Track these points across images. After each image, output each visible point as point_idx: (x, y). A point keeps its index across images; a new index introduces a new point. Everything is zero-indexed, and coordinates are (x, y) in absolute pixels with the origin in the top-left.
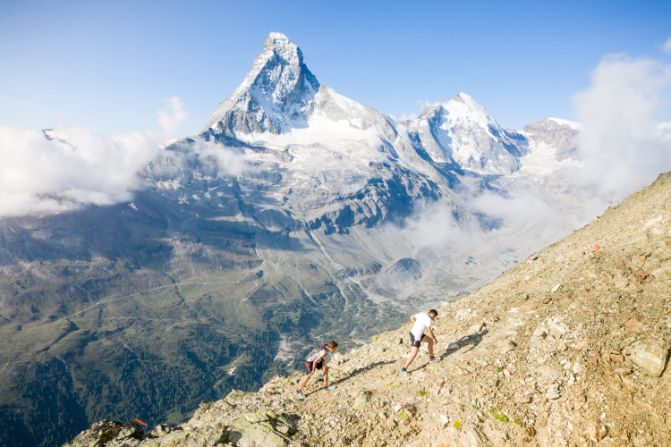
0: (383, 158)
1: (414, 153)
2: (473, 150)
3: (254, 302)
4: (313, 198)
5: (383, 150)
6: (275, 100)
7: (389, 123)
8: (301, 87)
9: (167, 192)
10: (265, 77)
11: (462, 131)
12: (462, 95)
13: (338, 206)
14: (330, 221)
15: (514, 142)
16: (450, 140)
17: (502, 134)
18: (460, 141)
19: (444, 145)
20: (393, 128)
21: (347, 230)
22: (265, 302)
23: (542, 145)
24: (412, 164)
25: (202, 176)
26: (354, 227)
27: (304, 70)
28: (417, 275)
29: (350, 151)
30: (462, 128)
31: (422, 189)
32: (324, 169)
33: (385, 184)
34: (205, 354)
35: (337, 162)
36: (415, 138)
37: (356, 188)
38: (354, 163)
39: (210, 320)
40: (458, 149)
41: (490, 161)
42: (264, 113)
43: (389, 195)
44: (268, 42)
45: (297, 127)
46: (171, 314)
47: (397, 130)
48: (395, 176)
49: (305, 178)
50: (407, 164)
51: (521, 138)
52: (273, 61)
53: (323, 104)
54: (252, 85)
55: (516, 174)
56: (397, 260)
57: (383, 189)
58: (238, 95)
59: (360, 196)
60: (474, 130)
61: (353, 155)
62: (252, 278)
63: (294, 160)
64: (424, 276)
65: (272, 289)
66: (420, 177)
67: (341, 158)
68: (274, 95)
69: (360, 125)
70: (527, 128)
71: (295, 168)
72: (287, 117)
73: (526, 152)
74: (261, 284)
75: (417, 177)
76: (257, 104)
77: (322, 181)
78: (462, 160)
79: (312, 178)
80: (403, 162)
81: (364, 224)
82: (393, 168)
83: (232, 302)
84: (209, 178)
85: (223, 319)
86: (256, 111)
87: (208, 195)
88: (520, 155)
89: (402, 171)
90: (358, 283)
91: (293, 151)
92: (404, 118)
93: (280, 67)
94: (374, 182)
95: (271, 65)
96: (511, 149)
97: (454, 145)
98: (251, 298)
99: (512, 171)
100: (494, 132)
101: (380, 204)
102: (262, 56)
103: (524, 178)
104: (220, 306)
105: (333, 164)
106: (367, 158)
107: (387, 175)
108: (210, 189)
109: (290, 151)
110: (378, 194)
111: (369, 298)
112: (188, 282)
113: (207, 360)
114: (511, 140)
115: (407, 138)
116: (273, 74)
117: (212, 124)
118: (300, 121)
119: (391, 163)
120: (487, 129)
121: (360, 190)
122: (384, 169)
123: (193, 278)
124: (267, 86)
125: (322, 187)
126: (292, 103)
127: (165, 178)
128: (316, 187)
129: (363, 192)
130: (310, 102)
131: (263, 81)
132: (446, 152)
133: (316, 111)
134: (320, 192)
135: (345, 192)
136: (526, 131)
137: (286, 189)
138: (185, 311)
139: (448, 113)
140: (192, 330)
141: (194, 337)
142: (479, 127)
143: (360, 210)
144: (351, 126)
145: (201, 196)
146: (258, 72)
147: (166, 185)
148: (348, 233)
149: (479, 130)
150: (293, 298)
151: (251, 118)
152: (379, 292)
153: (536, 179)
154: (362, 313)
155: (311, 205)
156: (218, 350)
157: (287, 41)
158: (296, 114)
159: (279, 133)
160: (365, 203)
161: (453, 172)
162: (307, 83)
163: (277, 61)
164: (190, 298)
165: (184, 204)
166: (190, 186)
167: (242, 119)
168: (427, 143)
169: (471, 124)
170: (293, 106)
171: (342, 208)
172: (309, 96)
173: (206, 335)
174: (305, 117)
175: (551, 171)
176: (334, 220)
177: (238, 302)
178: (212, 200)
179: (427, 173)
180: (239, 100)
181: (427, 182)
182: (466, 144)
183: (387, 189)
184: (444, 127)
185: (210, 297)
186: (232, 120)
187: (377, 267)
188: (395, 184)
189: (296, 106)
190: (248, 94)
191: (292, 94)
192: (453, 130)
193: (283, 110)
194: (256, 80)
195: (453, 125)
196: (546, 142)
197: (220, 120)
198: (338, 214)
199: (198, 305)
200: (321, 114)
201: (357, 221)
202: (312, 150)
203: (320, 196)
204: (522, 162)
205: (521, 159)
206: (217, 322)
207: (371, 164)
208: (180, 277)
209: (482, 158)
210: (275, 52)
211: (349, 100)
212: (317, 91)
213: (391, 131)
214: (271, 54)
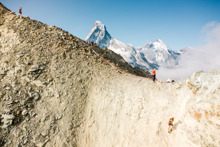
0: (131, 61)
1: (142, 59)
2: (162, 58)
5: (131, 59)
7: (134, 50)
8: (105, 38)
11: (159, 52)
15: (177, 55)
16: (155, 55)
17: (173, 53)
18: (158, 55)
36: (142, 54)
41: (168, 62)
44: (95, 24)
47: (136, 52)
51: (179, 54)
53: (112, 44)
54: (90, 38)
60: (163, 51)
68: (97, 41)
69: (124, 50)
70: (181, 51)
75: (143, 67)
78: (159, 61)
80: (138, 62)
88: (178, 60)
89: (138, 65)
92: (139, 48)
93: (98, 32)
95: (96, 31)
97: (156, 57)
99: (176, 65)
100: (170, 52)
102: (93, 28)
115: (140, 54)
116: (96, 34)
119: (134, 63)
120: (167, 51)
122: (132, 65)
124: (94, 38)
126: (102, 43)
130: (108, 43)
131: (93, 36)
133: (110, 46)
139: (154, 46)
142: (165, 51)
144: (121, 50)
157: (101, 23)
162: (107, 37)
169: (162, 49)
172: (108, 41)
179: (146, 66)
182: (160, 56)
189: (104, 44)
191: (102, 40)
192: (156, 51)
194: (91, 36)
200: (112, 47)
204: (179, 62)
209: (165, 61)
211: (121, 42)
212: (111, 40)
213: (134, 52)
214: (96, 28)
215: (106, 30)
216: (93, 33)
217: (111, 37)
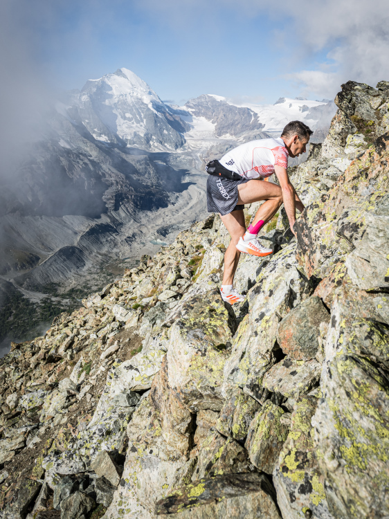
11: (125, 107)
12: (125, 70)
15: (177, 118)
23: (203, 119)
28: (80, 264)
41: (154, 138)
51: (183, 113)
55: (179, 151)
56: (58, 249)
60: (138, 106)
64: (88, 264)
73: (189, 128)
88: (183, 130)
90: (12, 281)
103: (188, 154)
111: (24, 297)
136: (188, 107)
142: (142, 103)
152: (36, 288)
154: (16, 316)
161: (116, 150)
168: (90, 120)
181: (88, 162)
183: (44, 171)
187: (33, 260)
195: (116, 101)
196: (206, 118)
204: (185, 137)
205: (184, 134)
209: (147, 134)
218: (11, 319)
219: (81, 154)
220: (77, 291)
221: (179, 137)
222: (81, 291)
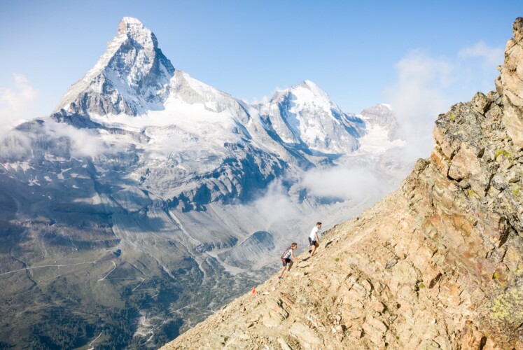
0: (237, 139)
1: (265, 135)
2: (318, 132)
3: (112, 282)
4: (170, 177)
5: (237, 132)
6: (130, 83)
7: (243, 107)
8: (156, 71)
9: (16, 174)
10: (119, 60)
11: (309, 115)
13: (195, 185)
14: (188, 199)
15: (353, 125)
16: (298, 123)
17: (343, 118)
18: (307, 124)
19: (293, 127)
20: (246, 111)
21: (204, 207)
22: (123, 280)
23: (377, 127)
24: (264, 145)
25: (55, 158)
26: (210, 204)
27: (159, 54)
28: (271, 246)
29: (206, 133)
30: (308, 112)
31: (273, 167)
32: (180, 150)
33: (240, 163)
34: (60, 337)
35: (193, 143)
36: (267, 121)
37: (212, 167)
38: (210, 143)
39: (65, 302)
40: (305, 131)
41: (333, 142)
42: (119, 95)
43: (243, 173)
44: (121, 26)
45: (153, 109)
46: (21, 299)
47: (250, 113)
48: (248, 156)
49: (162, 158)
50: (259, 145)
51: (359, 121)
52: (127, 44)
53: (178, 88)
54: (106, 68)
55: (356, 153)
56: (253, 233)
57: (238, 168)
58: (91, 77)
59: (216, 175)
60: (319, 114)
61: (208, 136)
62: (108, 258)
63: (151, 142)
64: (277, 248)
65: (130, 267)
66: (272, 157)
67: (197, 139)
68: (129, 78)
69: (214, 108)
70: (364, 113)
71: (152, 148)
72: (142, 100)
73: (363, 133)
74: (119, 263)
75: (269, 156)
76: (111, 86)
77: (179, 160)
78: (309, 141)
79: (169, 158)
80: (256, 142)
81: (220, 201)
82: (246, 149)
83: (89, 282)
84: (62, 160)
85: (79, 300)
86: (111, 93)
87: (61, 177)
88: (359, 136)
89: (255, 151)
90: (216, 256)
91: (149, 132)
92: (256, 103)
93: (134, 51)
94: (229, 161)
95: (125, 48)
96: (351, 130)
97: (302, 127)
98: (109, 277)
99: (353, 150)
100: (337, 116)
101: (235, 182)
102: (116, 39)
103: (362, 156)
104: (75, 287)
105: (189, 145)
106: (222, 139)
107: (240, 155)
108: (63, 171)
109: (146, 133)
110: (233, 172)
111: (226, 270)
112: (40, 265)
113: (62, 343)
114: (351, 123)
115: (259, 121)
116: (128, 58)
117: (64, 105)
118: (156, 103)
119: (244, 144)
120: (330, 113)
121: (216, 169)
122: (239, 149)
123: (46, 261)
124: (122, 69)
125: (179, 166)
126: (148, 85)
127: (13, 160)
128: (173, 166)
129: (219, 170)
130: (165, 86)
131: (116, 63)
132: (295, 133)
133: (172, 94)
134: (177, 172)
135: (201, 172)
136: (364, 115)
137: (144, 169)
138: (37, 295)
139: (296, 99)
140: (46, 314)
141: (47, 321)
142: (323, 111)
143: (216, 188)
144: (206, 108)
145: (54, 177)
146: (112, 55)
147: (14, 166)
148: (205, 210)
149: (323, 114)
150: (152, 274)
151: (106, 100)
152: (236, 264)
153: (372, 158)
154: (220, 285)
155: (169, 184)
156: (75, 331)
157: (141, 26)
158: (152, 97)
159: (135, 114)
160: (221, 182)
161: (301, 151)
162: (162, 67)
163: (130, 45)
164: (43, 282)
165: (35, 186)
166: (41, 167)
167: (96, 100)
168: (278, 125)
169: (317, 108)
170: (149, 89)
171: (199, 186)
172: (164, 79)
173: (61, 318)
174: (161, 100)
175: (384, 150)
176: (191, 198)
177: (95, 283)
178: (65, 182)
179: (278, 153)
180: (93, 82)
181: (278, 161)
182: (312, 126)
183: (242, 167)
184: (292, 110)
185: (65, 279)
186: (85, 101)
187: (233, 241)
188: (248, 163)
189: (152, 90)
190: (102, 76)
191: (147, 77)
192: (300, 113)
193: (138, 93)
194: (110, 63)
195: (300, 109)
196: (380, 125)
197: (73, 101)
198: (195, 192)
199: (52, 288)
200: (177, 98)
201: (213, 199)
202: (168, 131)
203: (177, 176)
204: (360, 142)
205: (359, 139)
206: (73, 304)
207: (226, 145)
208: (31, 261)
209: (327, 139)
210: (129, 37)
211: (204, 85)
212: (173, 75)
213: (244, 115)
214: (126, 38)
215: (159, 47)
216: (115, 55)
217: (173, 70)
218: (216, 287)
219: (272, 154)
220: (268, 268)
221: (355, 142)
222: (271, 269)
